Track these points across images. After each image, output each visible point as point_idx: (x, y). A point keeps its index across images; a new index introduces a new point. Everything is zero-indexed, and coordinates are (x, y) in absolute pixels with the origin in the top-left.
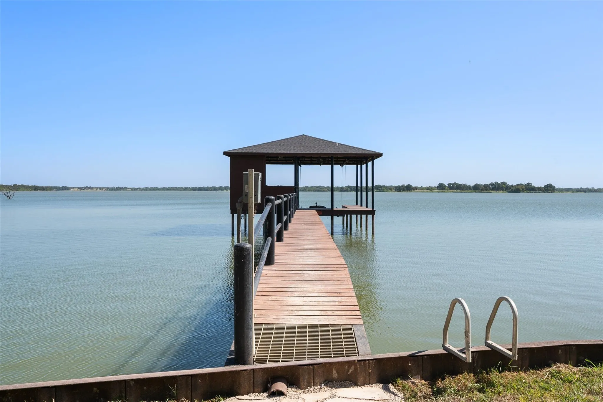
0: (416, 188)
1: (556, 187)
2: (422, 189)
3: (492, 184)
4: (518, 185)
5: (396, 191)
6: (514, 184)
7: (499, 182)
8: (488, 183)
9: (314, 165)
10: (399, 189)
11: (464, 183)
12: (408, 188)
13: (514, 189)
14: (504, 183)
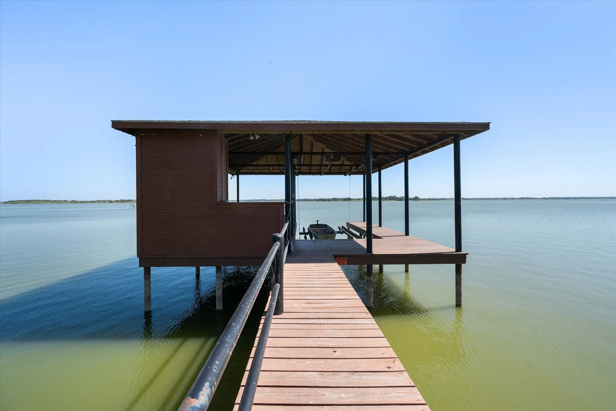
0: (352, 199)
1: (420, 198)
2: (355, 199)
3: (389, 197)
4: (402, 197)
5: (342, 201)
6: (400, 197)
7: (392, 196)
8: (387, 196)
9: (313, 175)
10: (344, 200)
11: (375, 197)
12: (349, 199)
13: (400, 199)
14: (395, 196)
